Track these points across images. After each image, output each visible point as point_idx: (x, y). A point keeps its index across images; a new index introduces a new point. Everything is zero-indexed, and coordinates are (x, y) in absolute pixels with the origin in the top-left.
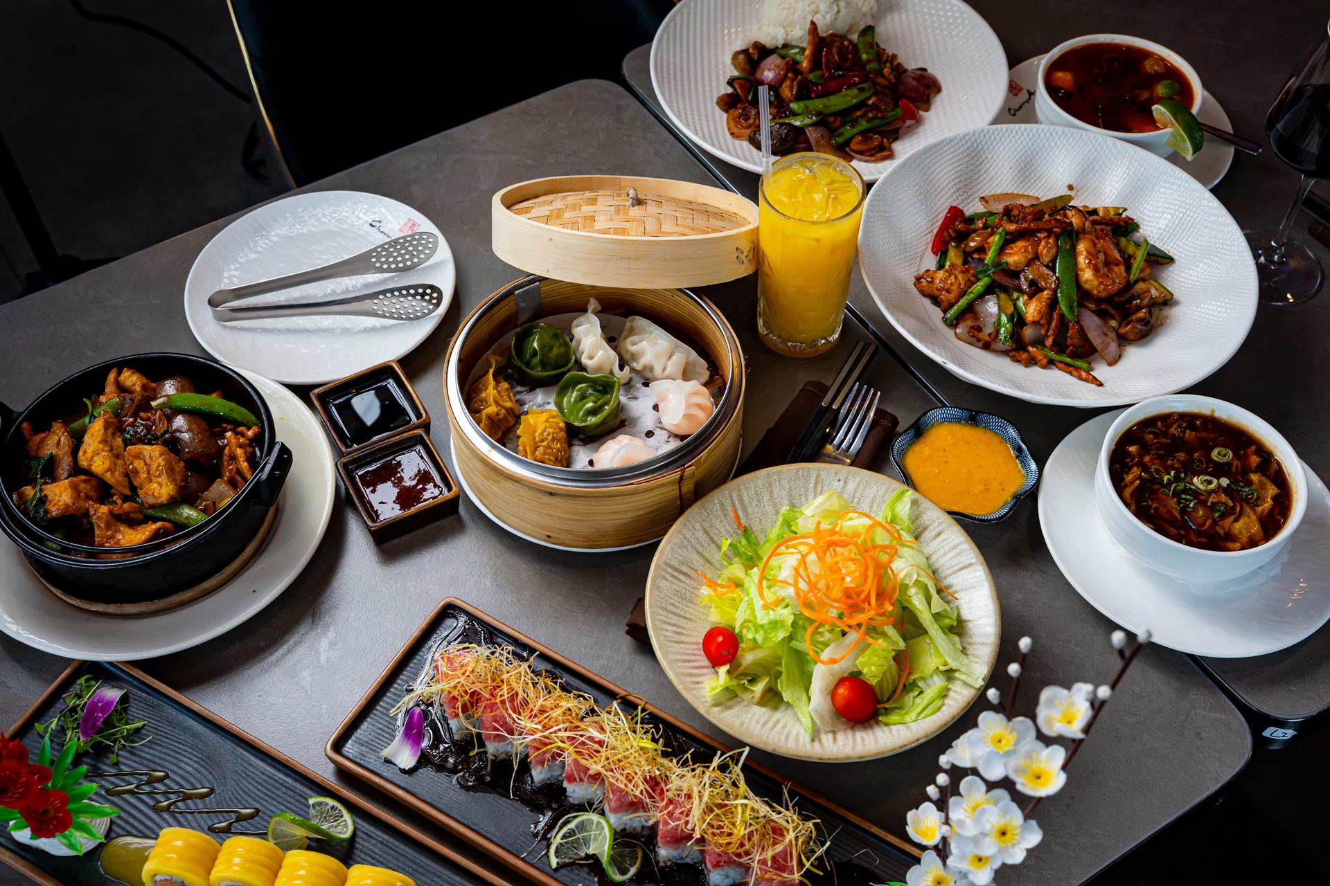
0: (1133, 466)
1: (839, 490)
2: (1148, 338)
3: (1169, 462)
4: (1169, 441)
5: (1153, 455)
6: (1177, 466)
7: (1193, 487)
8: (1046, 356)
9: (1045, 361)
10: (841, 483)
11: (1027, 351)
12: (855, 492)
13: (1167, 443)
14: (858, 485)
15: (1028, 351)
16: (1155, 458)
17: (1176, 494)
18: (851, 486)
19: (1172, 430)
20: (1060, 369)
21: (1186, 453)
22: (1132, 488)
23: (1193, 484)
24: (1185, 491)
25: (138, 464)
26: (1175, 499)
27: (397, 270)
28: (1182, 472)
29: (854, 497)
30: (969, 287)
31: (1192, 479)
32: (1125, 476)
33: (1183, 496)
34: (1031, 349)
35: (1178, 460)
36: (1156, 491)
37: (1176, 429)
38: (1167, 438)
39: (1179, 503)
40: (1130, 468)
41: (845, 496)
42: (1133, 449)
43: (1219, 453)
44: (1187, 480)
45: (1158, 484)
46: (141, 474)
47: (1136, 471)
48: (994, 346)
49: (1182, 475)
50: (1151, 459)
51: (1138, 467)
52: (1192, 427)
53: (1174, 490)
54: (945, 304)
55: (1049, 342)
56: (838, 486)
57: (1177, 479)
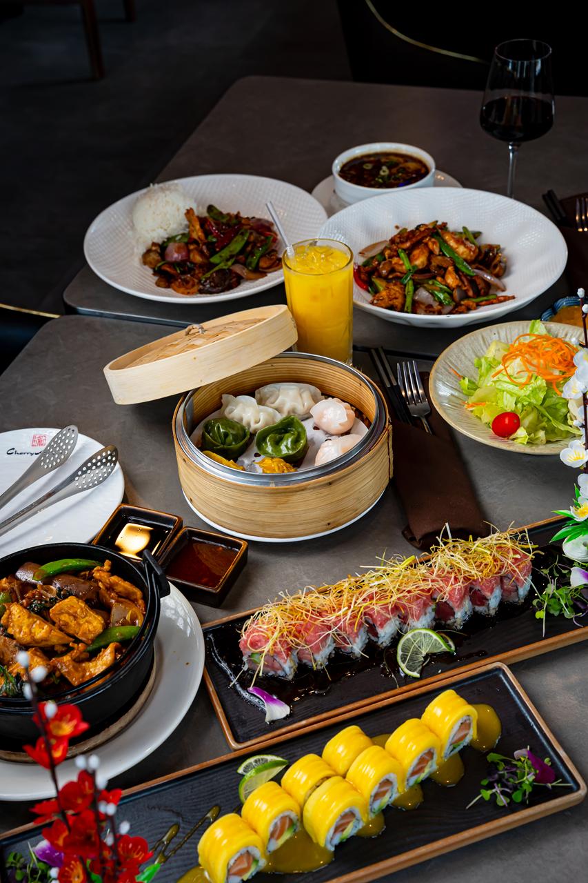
1: (498, 339)
2: (507, 271)
8: (474, 302)
9: (474, 305)
10: (497, 334)
11: (461, 305)
12: (507, 336)
14: (506, 332)
15: (463, 305)
18: (503, 334)
20: (484, 305)
25: (65, 618)
27: (58, 465)
29: (507, 339)
30: (404, 291)
34: (462, 303)
41: (503, 341)
46: (70, 623)
48: (444, 311)
54: (399, 306)
55: (471, 293)
56: (495, 337)
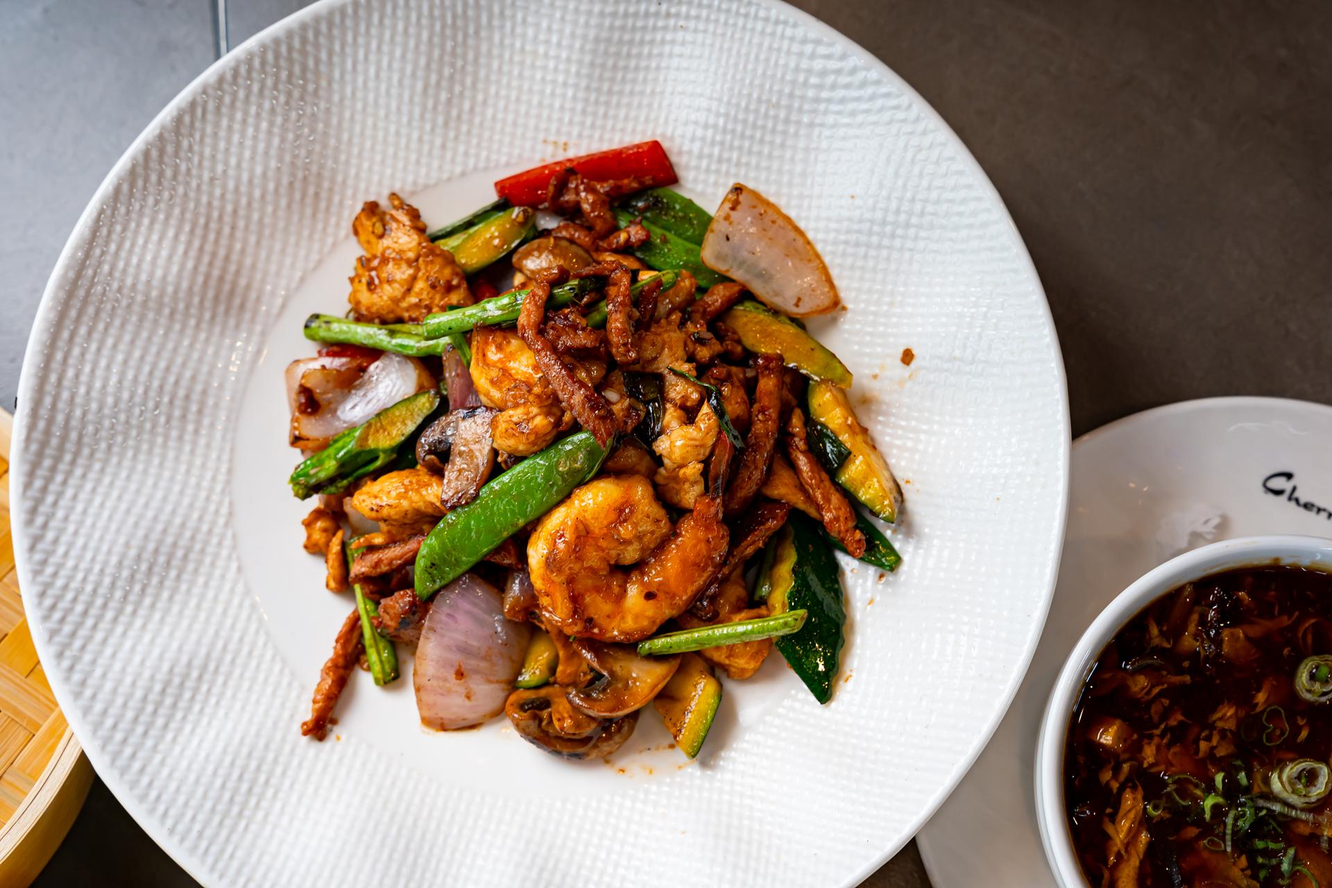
0: (1122, 789)
3: (1203, 746)
4: (1187, 678)
5: (1162, 736)
6: (1221, 752)
7: (1277, 808)
13: (1183, 686)
16: (1169, 746)
17: (1243, 842)
19: (1188, 641)
21: (1238, 704)
22: (1135, 862)
23: (1270, 796)
24: (1260, 826)
26: (1243, 861)
28: (1238, 770)
31: (1267, 781)
32: (1110, 829)
33: (1260, 844)
35: (1223, 733)
36: (1188, 847)
37: (1196, 636)
38: (1181, 672)
39: (1254, 868)
40: (1116, 802)
42: (1107, 738)
43: (1312, 677)
44: (1256, 790)
45: (1194, 824)
47: (1131, 802)
49: (1242, 777)
50: (1158, 748)
51: (1134, 788)
52: (1231, 615)
53: (1234, 833)
57: (1232, 792)
